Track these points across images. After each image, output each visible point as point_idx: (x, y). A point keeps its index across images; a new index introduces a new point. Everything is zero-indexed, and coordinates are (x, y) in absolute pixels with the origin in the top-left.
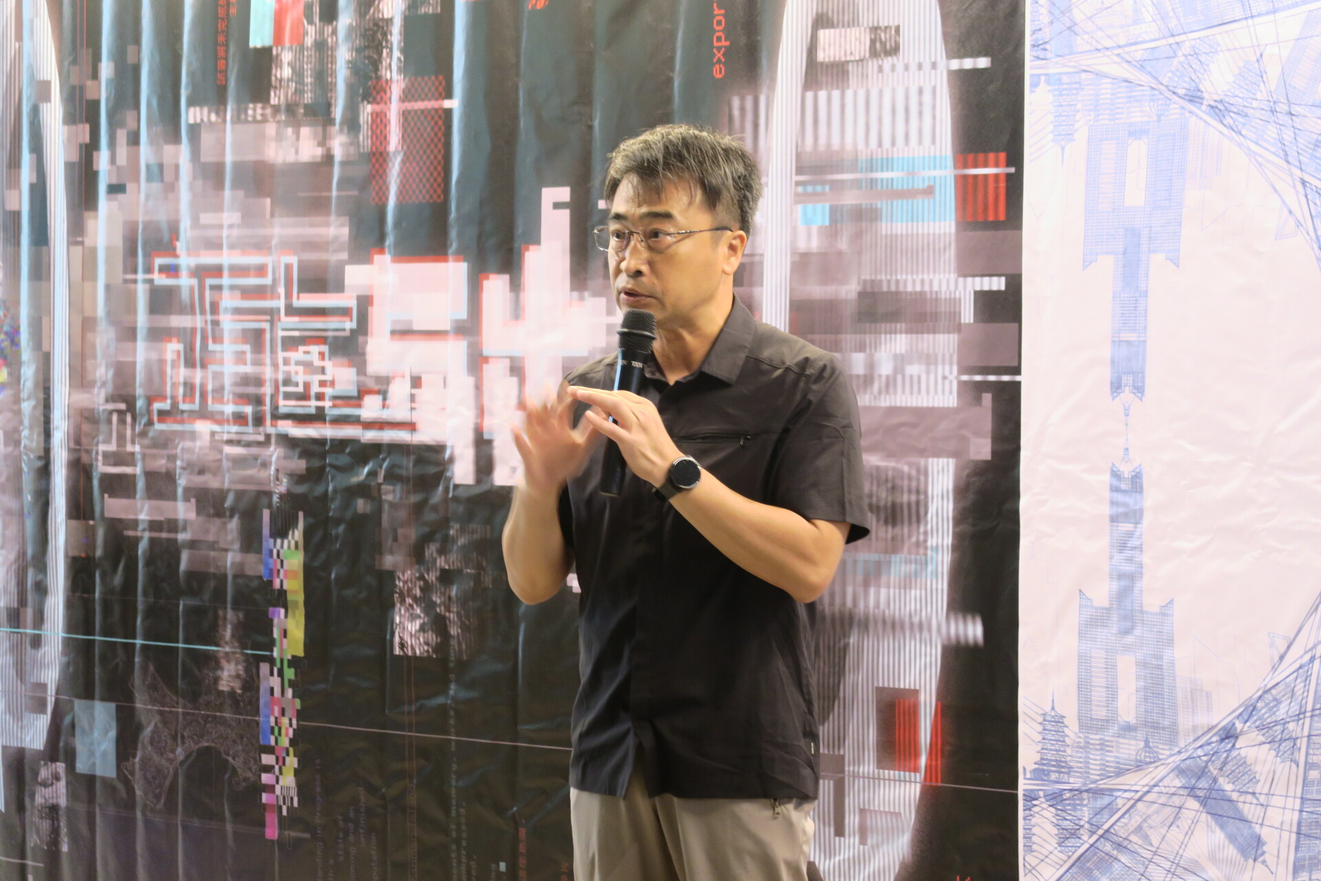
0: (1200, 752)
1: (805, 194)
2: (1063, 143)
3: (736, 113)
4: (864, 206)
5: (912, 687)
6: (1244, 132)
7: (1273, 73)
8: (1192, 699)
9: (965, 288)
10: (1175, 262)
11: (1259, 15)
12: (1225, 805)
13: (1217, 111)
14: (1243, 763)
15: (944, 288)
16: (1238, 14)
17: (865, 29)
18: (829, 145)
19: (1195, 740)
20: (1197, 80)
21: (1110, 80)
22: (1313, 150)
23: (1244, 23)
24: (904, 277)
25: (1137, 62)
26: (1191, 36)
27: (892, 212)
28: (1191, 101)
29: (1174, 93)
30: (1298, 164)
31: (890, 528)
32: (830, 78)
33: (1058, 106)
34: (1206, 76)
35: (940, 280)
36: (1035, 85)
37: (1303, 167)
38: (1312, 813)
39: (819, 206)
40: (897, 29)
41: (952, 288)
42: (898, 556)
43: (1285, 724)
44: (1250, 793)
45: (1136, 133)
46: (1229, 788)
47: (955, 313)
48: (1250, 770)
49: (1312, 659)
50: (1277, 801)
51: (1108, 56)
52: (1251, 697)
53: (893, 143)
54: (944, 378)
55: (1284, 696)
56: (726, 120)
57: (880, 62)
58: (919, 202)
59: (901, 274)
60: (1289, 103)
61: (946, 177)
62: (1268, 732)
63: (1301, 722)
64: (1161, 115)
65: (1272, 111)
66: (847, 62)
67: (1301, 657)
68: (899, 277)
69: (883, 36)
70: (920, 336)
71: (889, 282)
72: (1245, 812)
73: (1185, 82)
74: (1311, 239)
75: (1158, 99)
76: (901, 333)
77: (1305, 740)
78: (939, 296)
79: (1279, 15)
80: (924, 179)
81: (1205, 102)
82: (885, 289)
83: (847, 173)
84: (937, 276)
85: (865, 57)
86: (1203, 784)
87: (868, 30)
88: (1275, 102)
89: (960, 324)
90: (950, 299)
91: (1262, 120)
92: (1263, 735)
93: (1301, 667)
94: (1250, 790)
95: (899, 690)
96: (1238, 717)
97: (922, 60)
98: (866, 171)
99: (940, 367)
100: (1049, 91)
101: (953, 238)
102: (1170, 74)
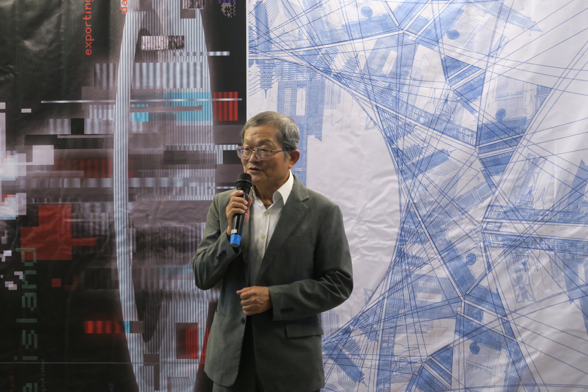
0: (334, 340)
1: (136, 108)
2: (266, 89)
3: (98, 71)
4: (167, 114)
5: (194, 322)
6: (350, 86)
7: (362, 63)
8: (330, 318)
9: (218, 149)
10: (320, 138)
11: (356, 39)
12: (346, 361)
13: (338, 77)
14: (354, 342)
15: (208, 149)
16: (347, 38)
17: (166, 36)
18: (148, 86)
19: (331, 335)
20: (328, 64)
21: (288, 63)
22: (381, 94)
23: (349, 42)
24: (188, 144)
25: (301, 56)
26: (325, 46)
27: (181, 116)
28: (325, 73)
29: (318, 69)
30: (374, 100)
31: (182, 254)
32: (148, 57)
33: (263, 73)
34: (332, 62)
35: (206, 146)
36: (251, 64)
37: (377, 101)
38: (384, 360)
39: (143, 114)
40: (183, 37)
41: (212, 149)
42: (186, 266)
43: (372, 325)
44: (357, 355)
45: (300, 85)
46: (347, 353)
47: (214, 160)
48: (357, 345)
49: (384, 298)
50: (369, 357)
51: (287, 53)
52: (357, 315)
53: (182, 86)
54: (208, 188)
55: (371, 314)
56: (93, 74)
57: (174, 51)
58: (195, 113)
59: (187, 143)
60: (370, 75)
61: (208, 102)
62: (364, 329)
63: (379, 324)
64: (312, 78)
65: (362, 78)
66: (157, 50)
67: (379, 298)
68: (185, 144)
69: (175, 40)
70: (196, 170)
71: (180, 146)
72: (355, 362)
73: (323, 65)
74: (381, 130)
75: (311, 72)
76: (187, 169)
77: (381, 331)
78: (205, 153)
79: (364, 40)
80: (197, 102)
81: (332, 74)
82: (178, 149)
83: (157, 99)
84: (204, 144)
85: (166, 49)
86: (336, 352)
87: (167, 37)
88: (363, 74)
89: (216, 165)
90: (211, 154)
91: (357, 81)
92: (362, 331)
93: (379, 302)
94: (357, 353)
95: (188, 323)
96: (351, 324)
97: (196, 51)
98: (168, 98)
99: (206, 184)
100: (258, 67)
101: (212, 128)
102: (316, 62)
